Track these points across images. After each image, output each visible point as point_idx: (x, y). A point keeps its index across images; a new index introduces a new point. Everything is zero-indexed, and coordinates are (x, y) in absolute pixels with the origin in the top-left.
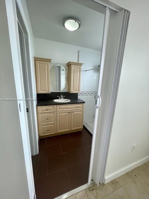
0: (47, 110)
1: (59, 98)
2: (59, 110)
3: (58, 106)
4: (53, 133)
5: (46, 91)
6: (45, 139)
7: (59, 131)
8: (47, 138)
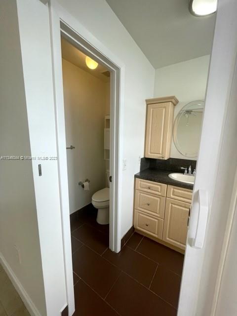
0: (149, 188)
1: (186, 171)
2: (172, 196)
3: (172, 188)
4: (156, 236)
5: (159, 155)
6: (142, 236)
7: (168, 239)
8: (145, 237)
